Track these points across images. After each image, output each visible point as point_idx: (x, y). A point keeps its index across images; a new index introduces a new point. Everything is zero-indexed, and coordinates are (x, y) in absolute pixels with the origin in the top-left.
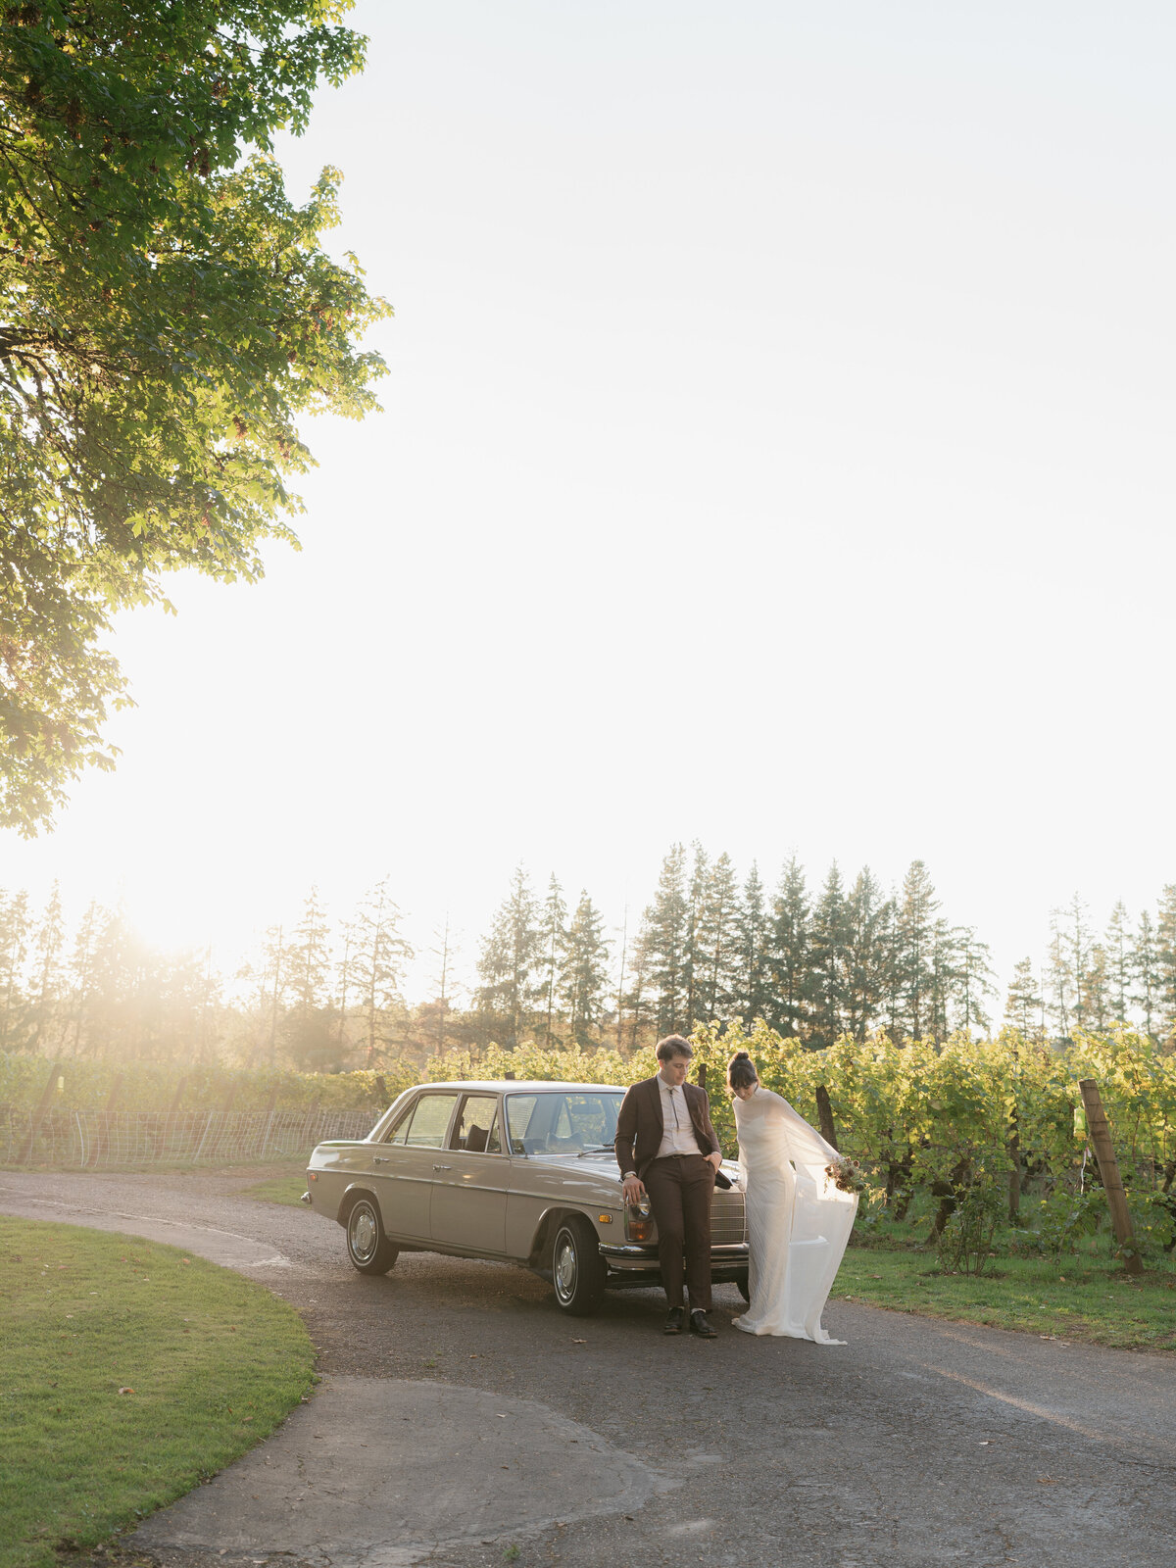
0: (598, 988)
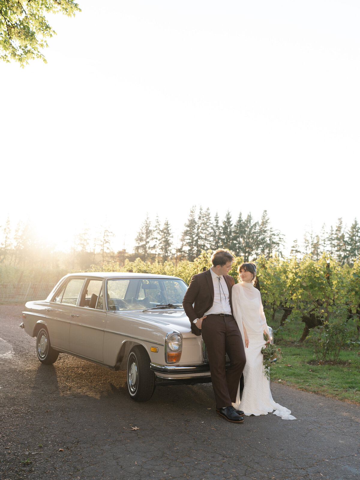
0: (170, 246)
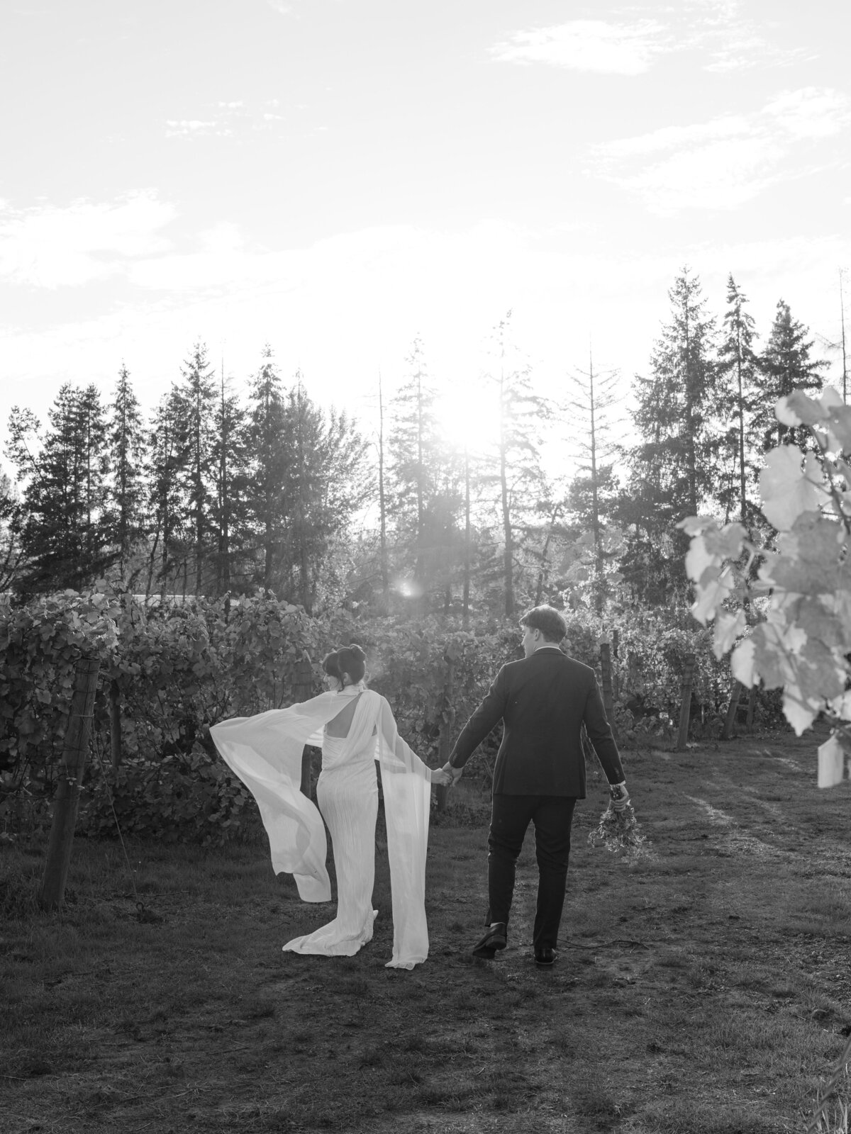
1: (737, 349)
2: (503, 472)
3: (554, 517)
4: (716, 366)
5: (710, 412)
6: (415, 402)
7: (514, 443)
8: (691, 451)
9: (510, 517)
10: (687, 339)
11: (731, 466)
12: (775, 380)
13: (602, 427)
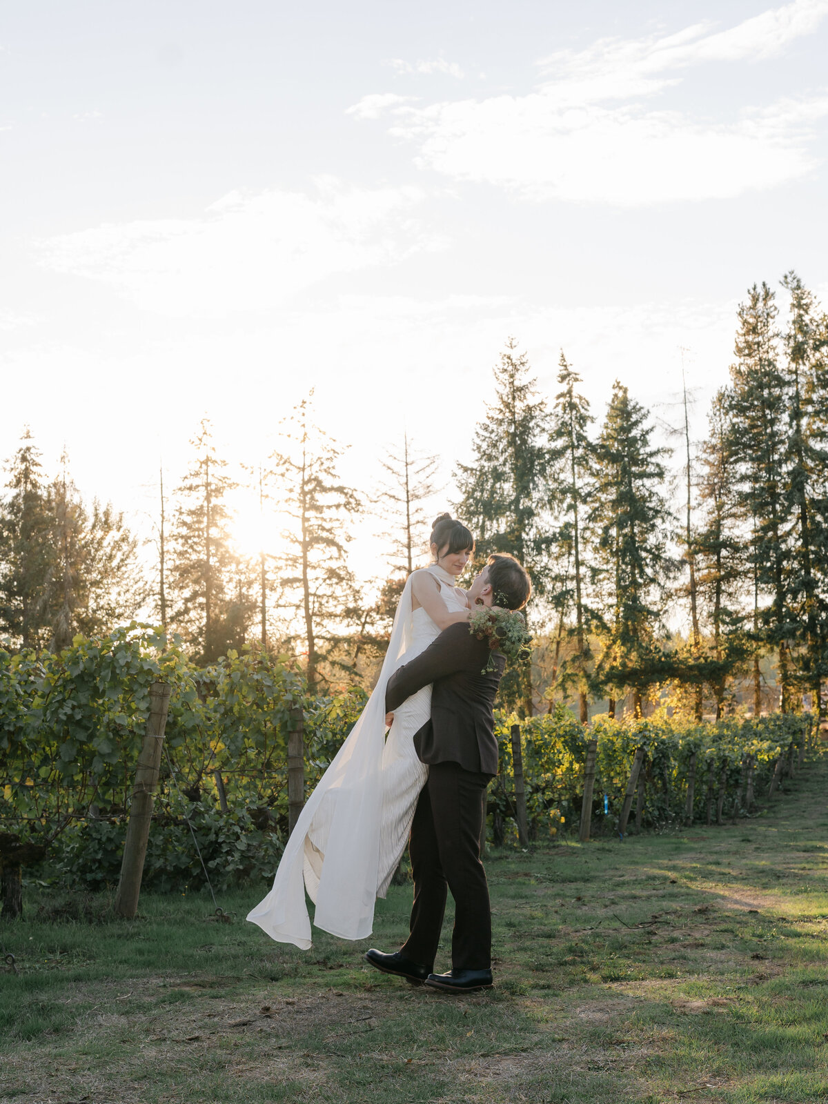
1: (570, 434)
2: (305, 573)
3: (363, 625)
4: (547, 453)
5: (539, 505)
6: (202, 492)
7: (318, 540)
8: (520, 549)
9: (313, 625)
10: (515, 422)
11: (564, 566)
12: (611, 470)
13: (418, 522)
